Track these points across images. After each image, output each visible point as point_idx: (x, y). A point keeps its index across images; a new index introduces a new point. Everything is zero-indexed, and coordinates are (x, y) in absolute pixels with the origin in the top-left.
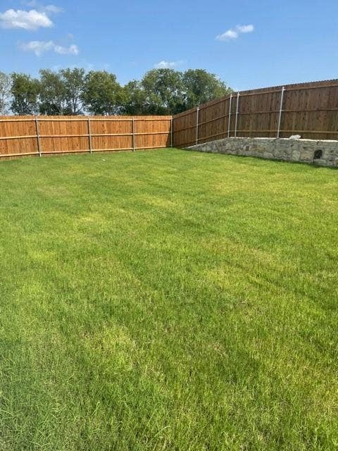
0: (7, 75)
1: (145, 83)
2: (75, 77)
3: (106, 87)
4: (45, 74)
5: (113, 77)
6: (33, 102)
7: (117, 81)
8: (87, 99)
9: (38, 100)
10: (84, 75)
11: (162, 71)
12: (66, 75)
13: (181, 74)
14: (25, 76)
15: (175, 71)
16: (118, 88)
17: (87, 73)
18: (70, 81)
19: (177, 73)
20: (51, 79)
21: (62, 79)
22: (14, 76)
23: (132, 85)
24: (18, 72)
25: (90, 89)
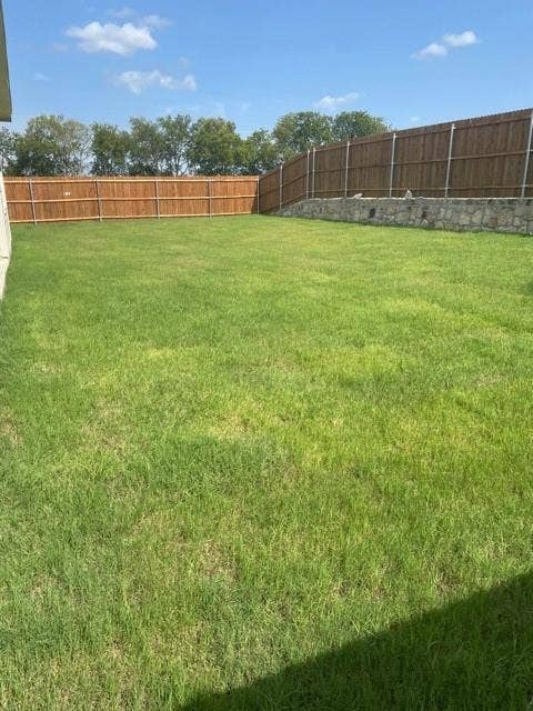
0: (87, 125)
1: (277, 134)
2: (178, 127)
3: (220, 140)
4: (137, 123)
5: (231, 127)
6: (121, 164)
7: (236, 131)
8: (194, 158)
9: (128, 160)
10: (190, 125)
11: (302, 115)
12: (166, 125)
13: (330, 119)
14: (110, 127)
15: (322, 115)
16: (238, 141)
17: (194, 121)
18: (172, 133)
19: (325, 118)
20: (144, 131)
21: (161, 130)
22: (95, 128)
23: (258, 136)
24: (101, 123)
25: (198, 144)
